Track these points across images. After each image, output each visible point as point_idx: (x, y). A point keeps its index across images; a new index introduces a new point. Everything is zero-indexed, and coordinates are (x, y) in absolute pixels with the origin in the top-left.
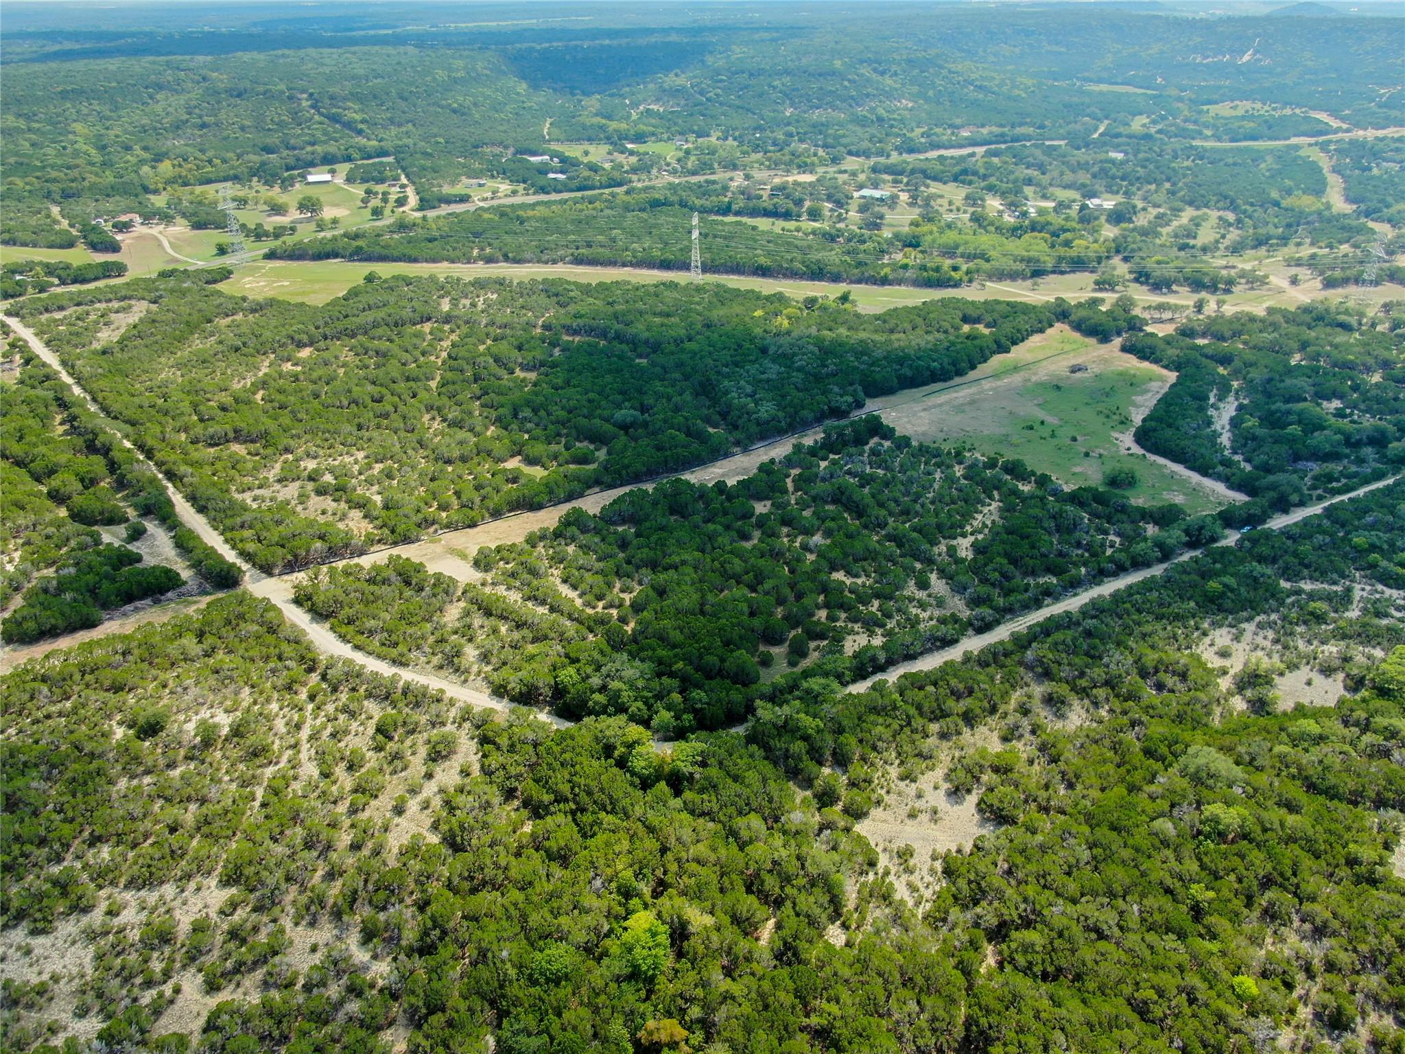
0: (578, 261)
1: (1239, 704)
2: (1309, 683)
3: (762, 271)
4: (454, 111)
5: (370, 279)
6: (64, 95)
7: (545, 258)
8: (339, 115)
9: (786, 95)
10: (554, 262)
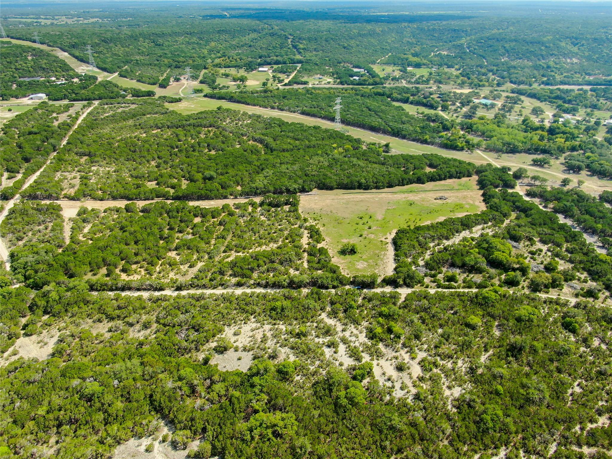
0: (303, 113)
1: (201, 356)
2: (239, 359)
3: (374, 129)
4: (344, 48)
5: (219, 108)
6: (219, 32)
7: (292, 109)
8: (297, 45)
9: (508, 51)
10: (294, 112)
